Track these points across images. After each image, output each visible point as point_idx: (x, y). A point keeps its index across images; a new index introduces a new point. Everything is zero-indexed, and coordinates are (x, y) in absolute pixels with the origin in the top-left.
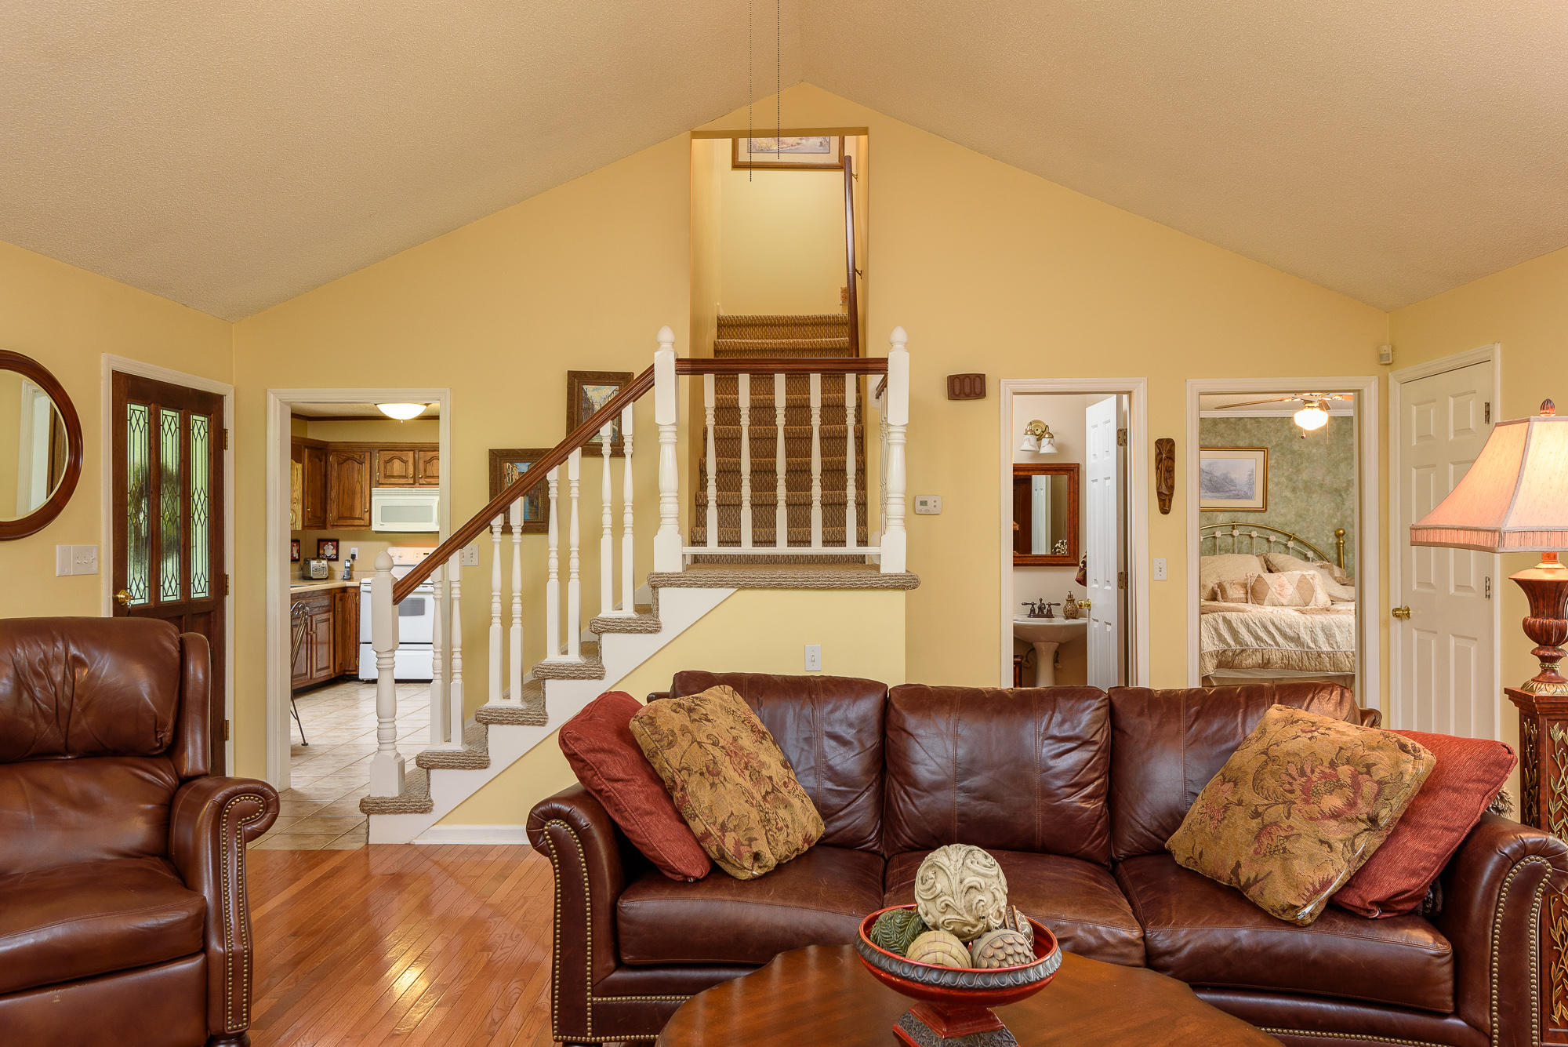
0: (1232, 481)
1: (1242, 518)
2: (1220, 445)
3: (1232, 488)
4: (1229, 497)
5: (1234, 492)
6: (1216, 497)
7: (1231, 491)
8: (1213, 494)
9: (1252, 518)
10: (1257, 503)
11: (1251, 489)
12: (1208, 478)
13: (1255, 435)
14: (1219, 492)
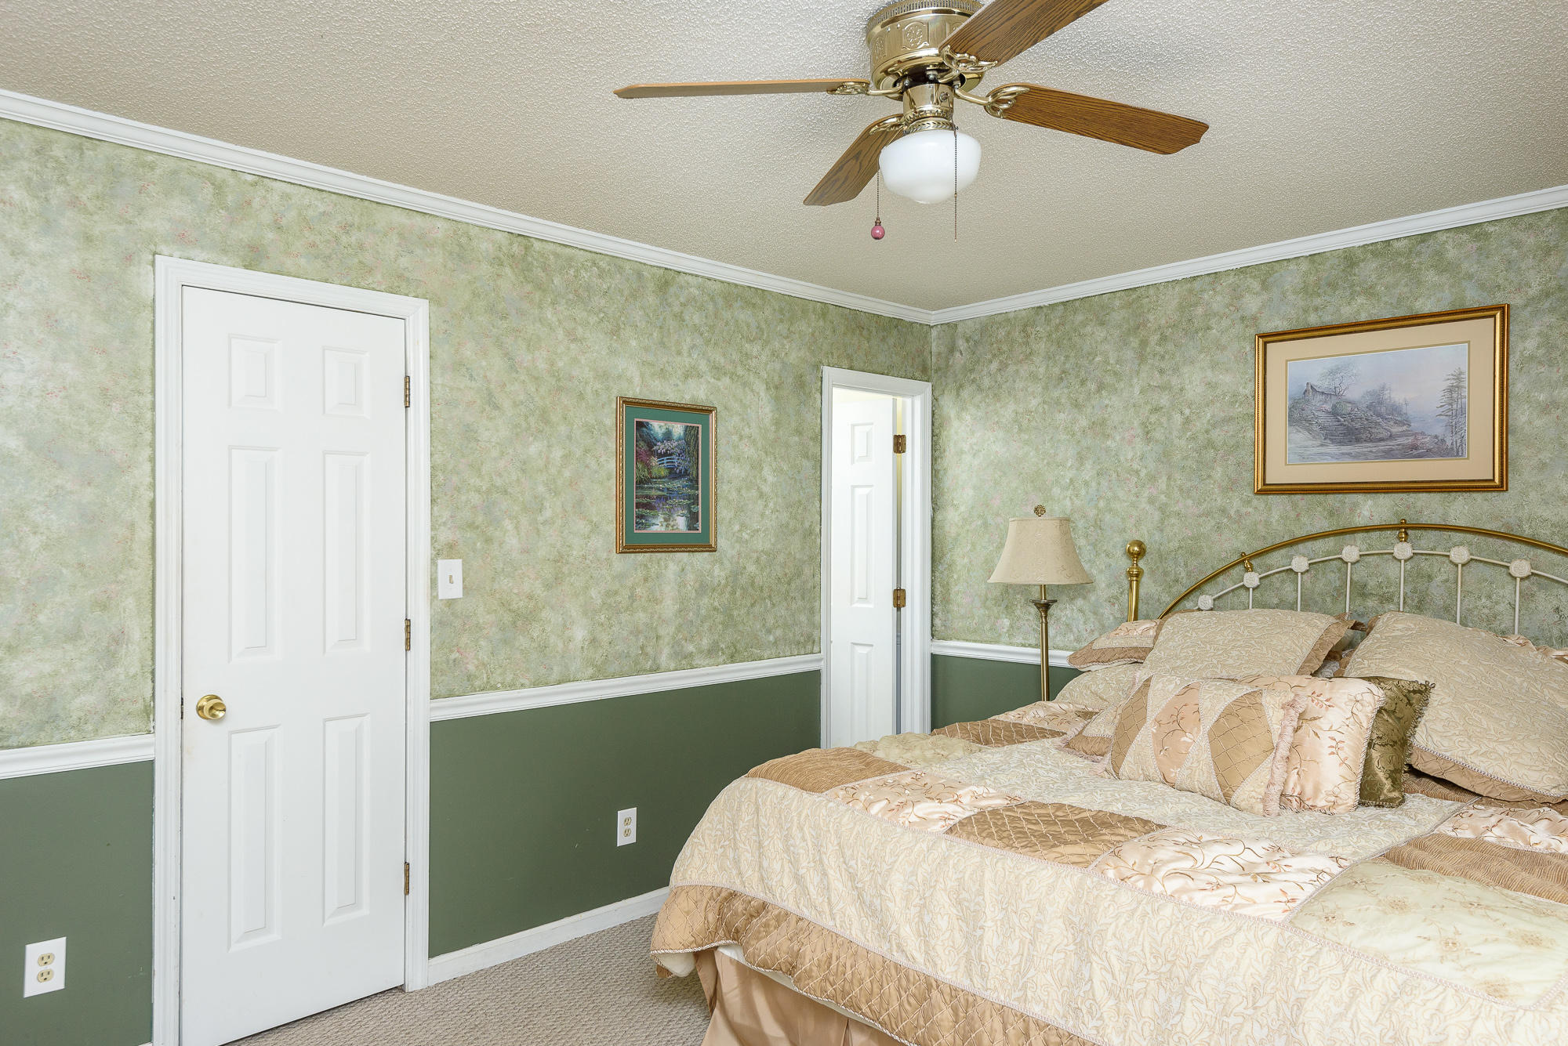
0: (1395, 409)
1: (1430, 507)
2: (1363, 317)
3: (1396, 430)
4: (1389, 455)
5: (1400, 441)
6: (1356, 457)
7: (1391, 437)
8: (1346, 449)
9: (1460, 509)
10: (1478, 464)
11: (1454, 428)
12: (1328, 407)
13: (1470, 277)
14: (1358, 440)
